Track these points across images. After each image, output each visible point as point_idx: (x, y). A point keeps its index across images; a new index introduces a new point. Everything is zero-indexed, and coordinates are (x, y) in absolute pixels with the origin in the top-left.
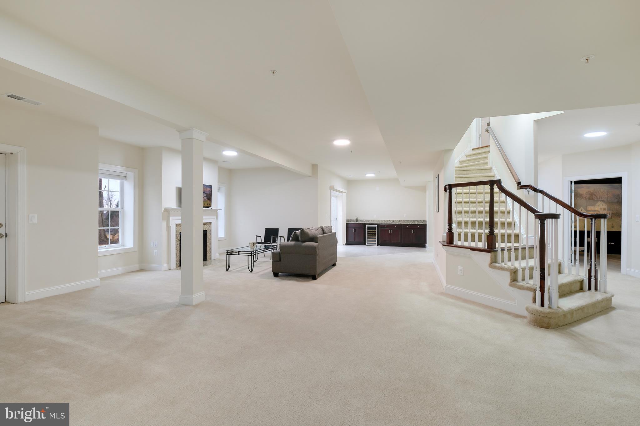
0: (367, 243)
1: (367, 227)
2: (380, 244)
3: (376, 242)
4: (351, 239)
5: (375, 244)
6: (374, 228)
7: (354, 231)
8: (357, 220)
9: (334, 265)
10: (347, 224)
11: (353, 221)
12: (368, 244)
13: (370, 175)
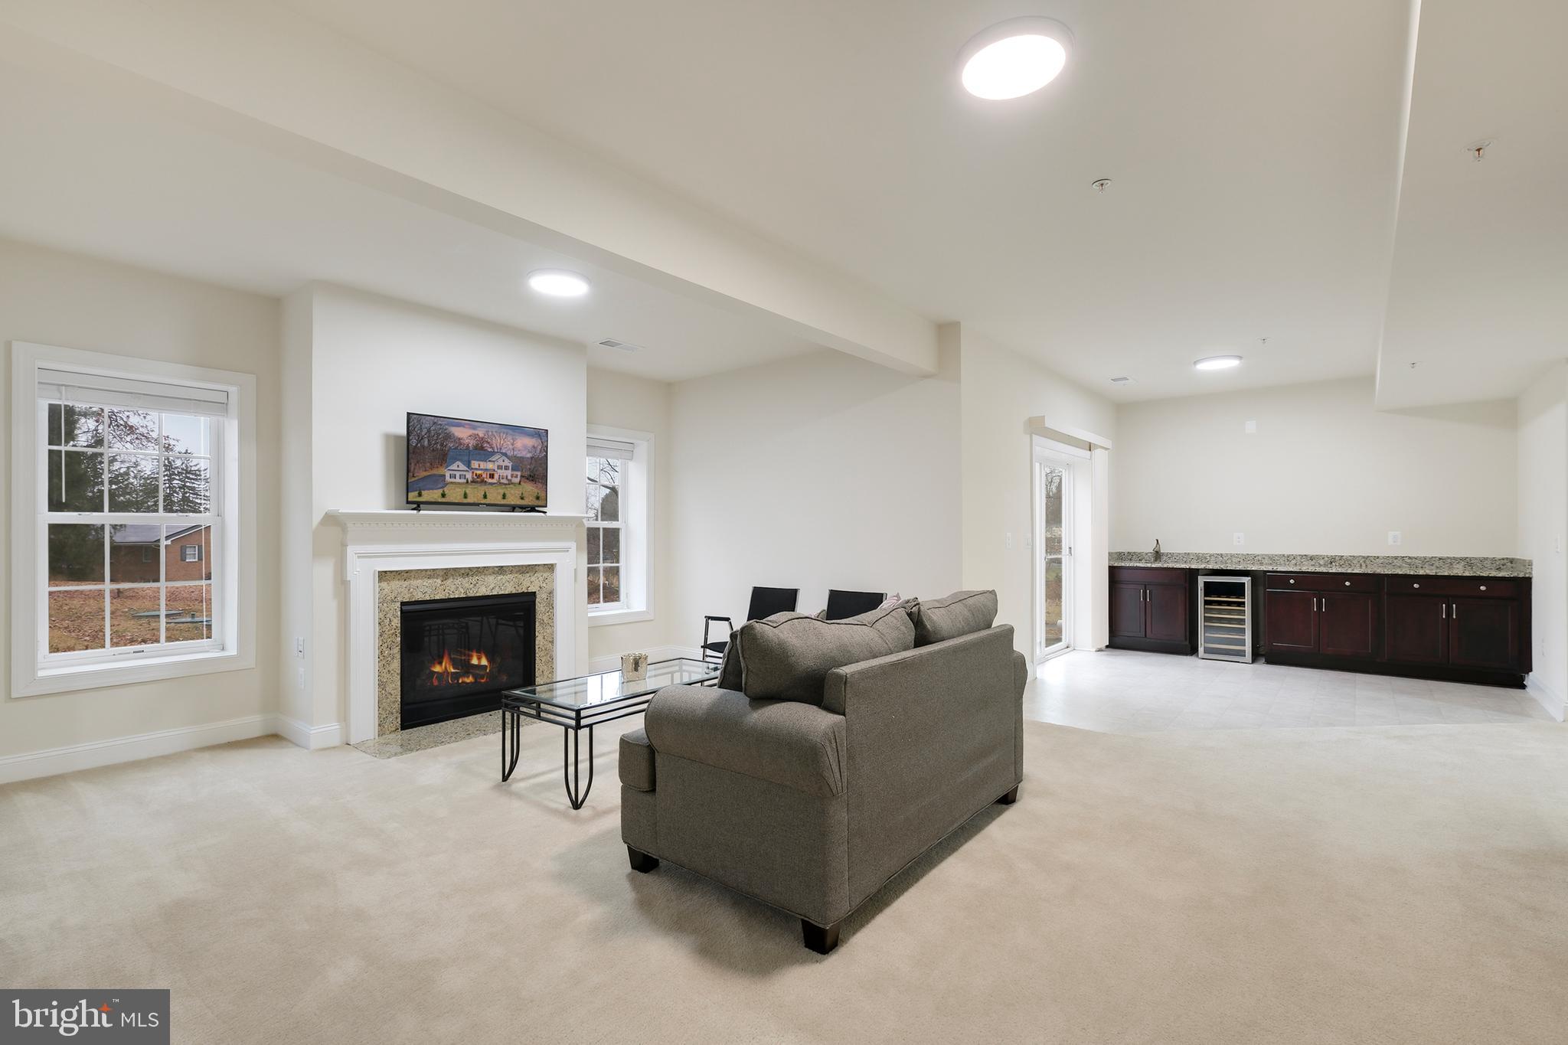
0: (1201, 650)
1: (1201, 585)
2: (1266, 652)
3: (1248, 648)
4: (1131, 627)
5: (1242, 653)
6: (1239, 589)
7: (1145, 598)
8: (1158, 555)
9: (1008, 799)
10: (1113, 571)
11: (1139, 557)
12: (1207, 651)
13: (1218, 366)
